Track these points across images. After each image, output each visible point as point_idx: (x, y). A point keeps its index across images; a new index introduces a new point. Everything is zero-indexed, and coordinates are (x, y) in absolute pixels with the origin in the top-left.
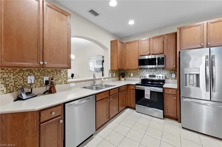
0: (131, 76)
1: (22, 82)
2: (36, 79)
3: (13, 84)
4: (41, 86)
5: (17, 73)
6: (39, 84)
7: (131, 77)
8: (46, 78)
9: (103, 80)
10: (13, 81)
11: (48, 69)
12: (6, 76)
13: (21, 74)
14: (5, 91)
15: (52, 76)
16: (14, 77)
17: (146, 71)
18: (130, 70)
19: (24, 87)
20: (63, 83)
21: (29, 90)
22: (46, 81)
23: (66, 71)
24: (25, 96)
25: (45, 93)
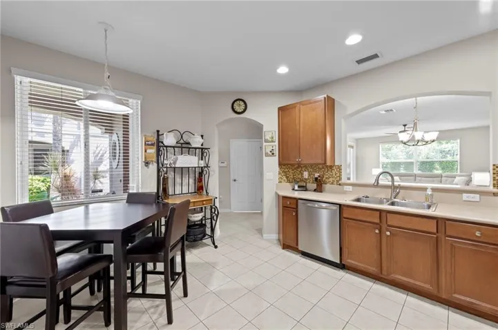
1: (300, 176)
2: (309, 175)
3: (292, 176)
4: (313, 182)
5: (295, 169)
6: (311, 180)
8: (317, 175)
9: (429, 192)
10: (292, 174)
11: (319, 166)
12: (286, 170)
13: (299, 170)
14: (286, 181)
15: (322, 173)
16: (293, 172)
19: (301, 180)
20: (335, 183)
21: (305, 184)
22: (316, 179)
23: (339, 168)
24: (296, 188)
25: (315, 190)
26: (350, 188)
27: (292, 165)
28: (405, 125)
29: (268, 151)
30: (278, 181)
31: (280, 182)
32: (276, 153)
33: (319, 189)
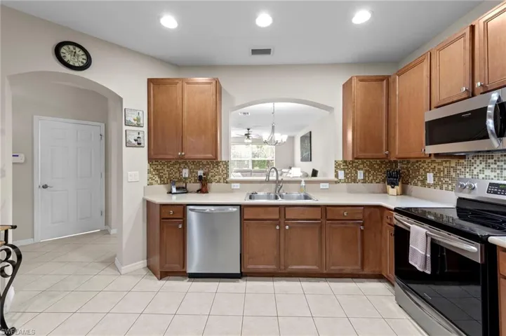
0: (428, 182)
1: (177, 175)
2: (190, 173)
3: (167, 175)
4: (195, 182)
5: (171, 165)
6: (193, 179)
7: (429, 186)
8: (200, 173)
9: (303, 184)
10: (167, 173)
11: (203, 161)
12: (159, 167)
13: (177, 166)
14: (159, 182)
15: (207, 170)
16: (169, 169)
17: (484, 164)
18: (424, 162)
19: (180, 180)
20: (222, 181)
21: (184, 185)
22: (200, 177)
23: (226, 164)
24: (174, 190)
25: (198, 191)
26: (237, 186)
27: (169, 160)
28: (248, 129)
29: (132, 139)
30: (146, 183)
31: (150, 184)
32: (145, 142)
33: (203, 190)
